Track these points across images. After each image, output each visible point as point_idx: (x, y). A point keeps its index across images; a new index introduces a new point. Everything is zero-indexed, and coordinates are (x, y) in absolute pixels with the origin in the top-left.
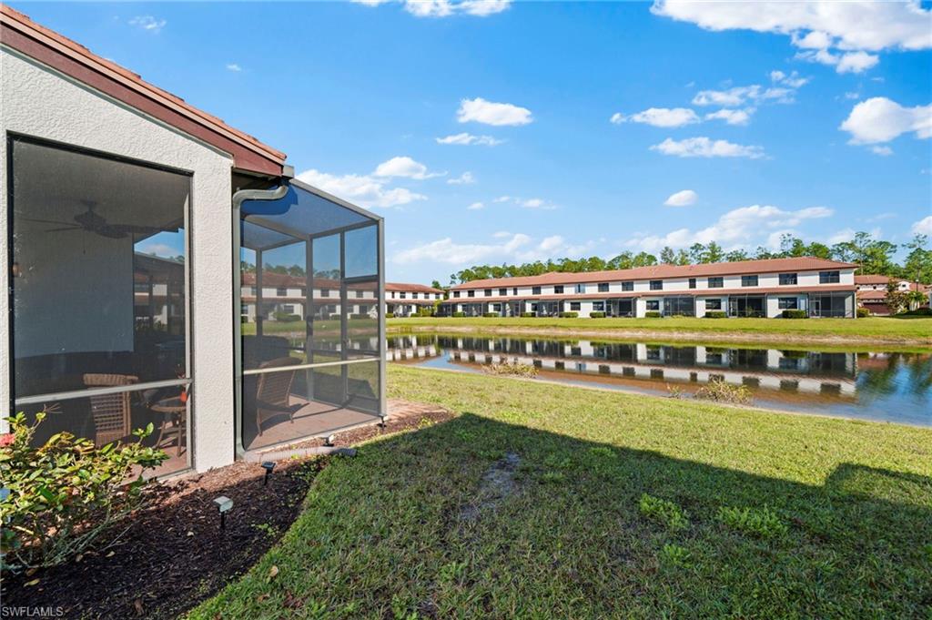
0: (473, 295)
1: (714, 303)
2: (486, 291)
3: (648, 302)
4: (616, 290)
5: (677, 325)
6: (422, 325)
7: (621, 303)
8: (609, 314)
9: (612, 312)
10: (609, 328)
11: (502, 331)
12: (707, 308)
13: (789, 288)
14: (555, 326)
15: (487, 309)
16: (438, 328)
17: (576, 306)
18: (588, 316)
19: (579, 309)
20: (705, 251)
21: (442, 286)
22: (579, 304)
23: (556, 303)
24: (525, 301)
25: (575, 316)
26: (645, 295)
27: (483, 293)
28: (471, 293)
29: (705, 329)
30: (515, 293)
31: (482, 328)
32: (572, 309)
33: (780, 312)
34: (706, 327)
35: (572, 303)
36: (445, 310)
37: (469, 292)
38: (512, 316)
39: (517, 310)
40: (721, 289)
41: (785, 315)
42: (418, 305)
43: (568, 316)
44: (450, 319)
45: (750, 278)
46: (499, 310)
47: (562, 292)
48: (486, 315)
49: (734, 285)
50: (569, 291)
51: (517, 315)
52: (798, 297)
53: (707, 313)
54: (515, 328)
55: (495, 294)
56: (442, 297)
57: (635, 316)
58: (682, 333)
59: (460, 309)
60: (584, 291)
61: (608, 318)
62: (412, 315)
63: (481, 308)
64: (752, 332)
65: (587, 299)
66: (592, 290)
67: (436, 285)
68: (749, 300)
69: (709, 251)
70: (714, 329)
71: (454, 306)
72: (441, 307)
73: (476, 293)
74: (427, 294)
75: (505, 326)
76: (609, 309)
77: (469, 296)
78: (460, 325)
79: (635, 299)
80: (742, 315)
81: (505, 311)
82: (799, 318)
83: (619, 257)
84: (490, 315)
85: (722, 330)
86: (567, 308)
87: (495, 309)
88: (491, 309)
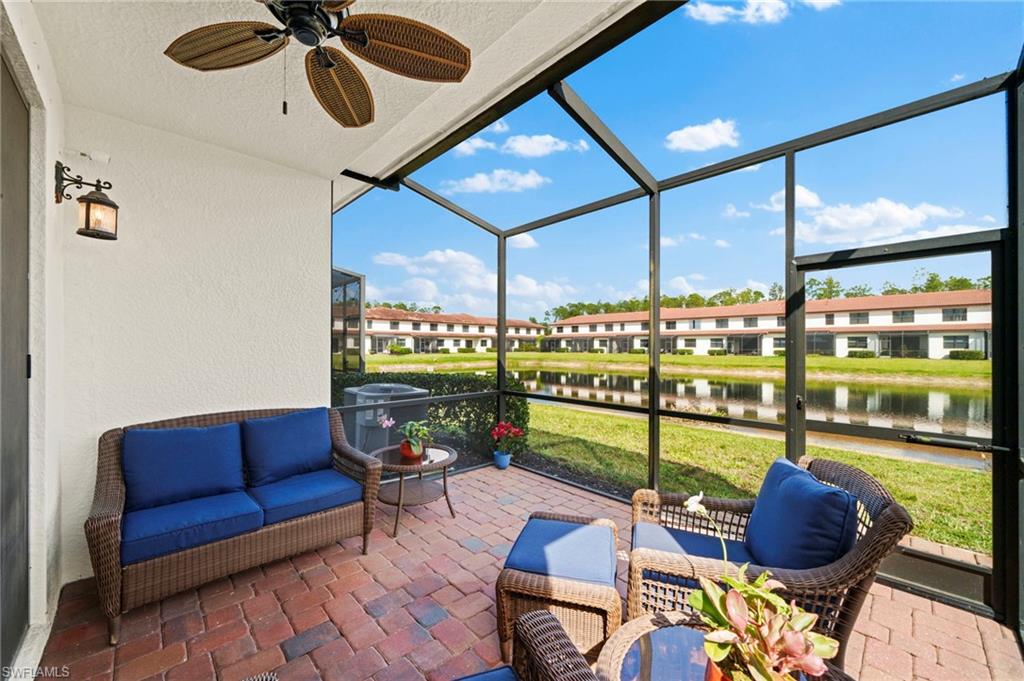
0: (577, 331)
1: (858, 340)
2: (590, 327)
3: (775, 339)
4: (736, 326)
5: (819, 365)
6: (527, 359)
7: (745, 340)
8: (730, 352)
9: (733, 350)
10: (738, 366)
11: (613, 367)
12: (849, 347)
13: (956, 325)
14: (673, 363)
15: (592, 345)
16: (544, 364)
17: (691, 342)
18: (706, 354)
19: (694, 346)
20: (820, 286)
21: (538, 321)
22: (694, 340)
23: (669, 340)
24: (633, 337)
25: (690, 353)
26: (771, 332)
27: (588, 328)
28: (575, 328)
29: (858, 370)
30: (622, 329)
31: (592, 364)
32: (686, 345)
33: (947, 352)
34: (857, 367)
35: (686, 340)
36: (550, 345)
37: (573, 327)
38: (620, 352)
39: (625, 346)
40: (866, 325)
41: (954, 356)
42: (521, 340)
43: (682, 353)
44: (553, 354)
45: (903, 314)
46: (606, 346)
47: (674, 328)
48: (592, 350)
49: (882, 321)
50: (683, 327)
51: (625, 351)
52: (970, 335)
53: (850, 352)
54: (629, 364)
55: (601, 330)
56: (542, 333)
57: (760, 354)
58: (828, 374)
59: (563, 344)
60: (699, 327)
61: (729, 356)
62: (516, 350)
63: (586, 345)
64: (920, 374)
65: (703, 335)
66: (709, 326)
67: (533, 321)
68: (906, 338)
69: (825, 287)
70: (869, 370)
71: (558, 341)
72: (543, 342)
73: (580, 329)
74: (528, 330)
75: (617, 362)
76: (729, 346)
77: (573, 331)
78: (566, 360)
79: (761, 337)
80: (896, 354)
81: (611, 347)
82: (973, 359)
83: (721, 294)
84: (596, 351)
85: (880, 372)
86: (681, 344)
87: (601, 345)
88: (597, 345)
